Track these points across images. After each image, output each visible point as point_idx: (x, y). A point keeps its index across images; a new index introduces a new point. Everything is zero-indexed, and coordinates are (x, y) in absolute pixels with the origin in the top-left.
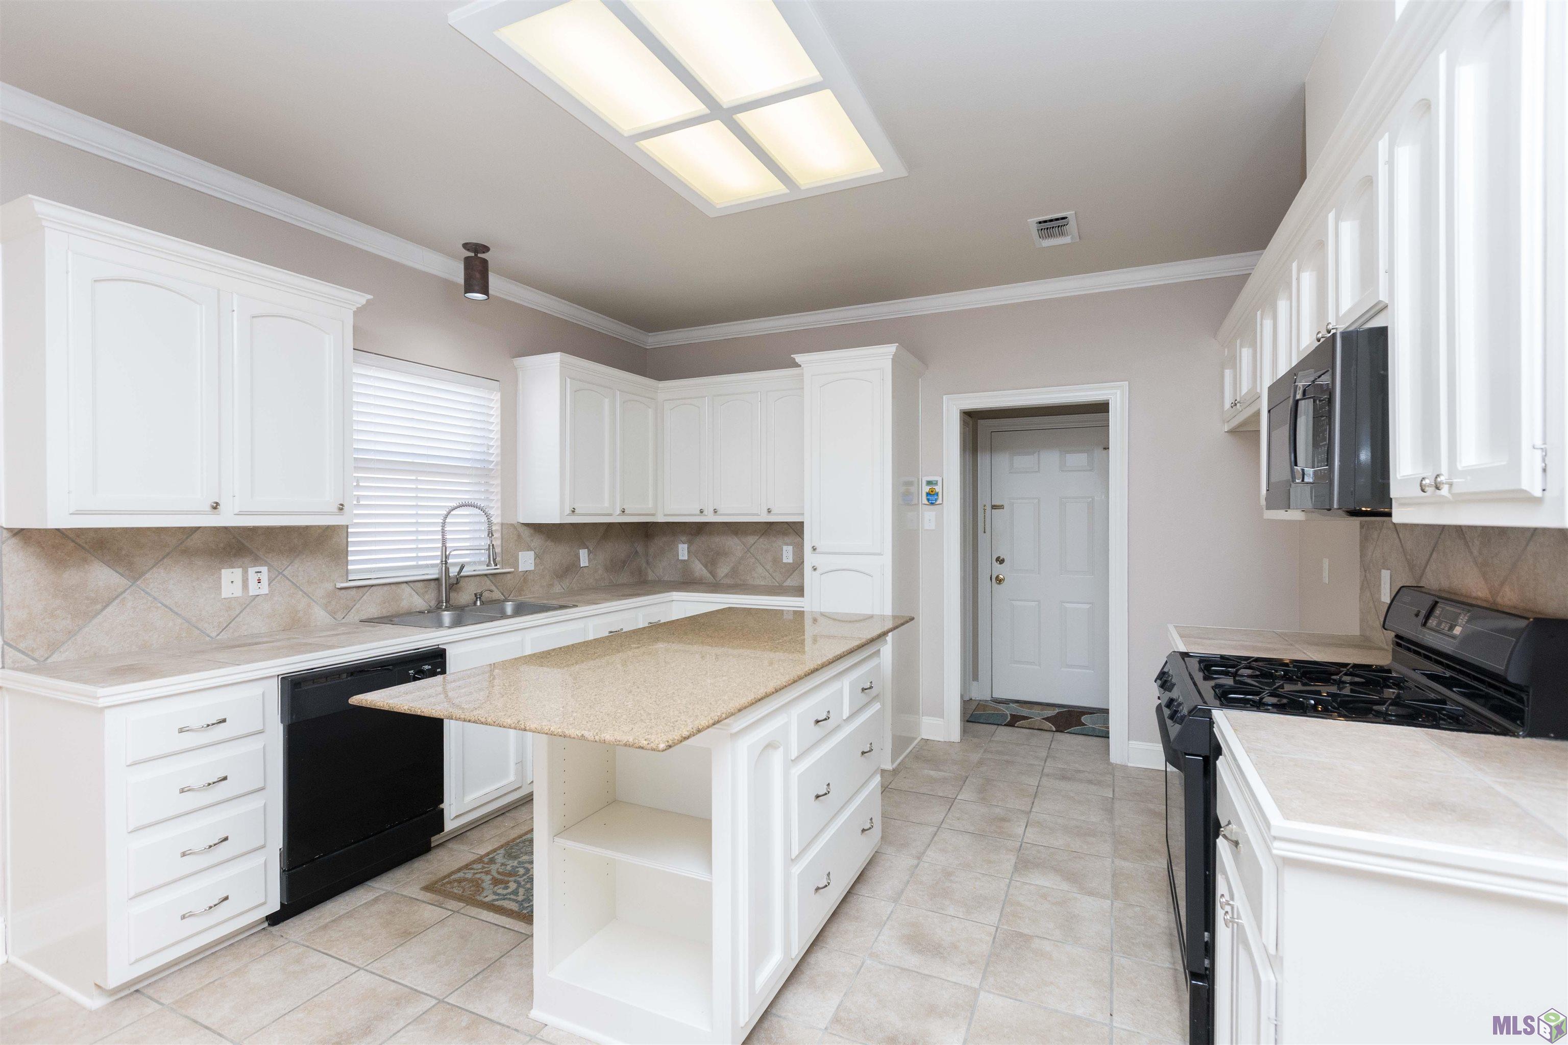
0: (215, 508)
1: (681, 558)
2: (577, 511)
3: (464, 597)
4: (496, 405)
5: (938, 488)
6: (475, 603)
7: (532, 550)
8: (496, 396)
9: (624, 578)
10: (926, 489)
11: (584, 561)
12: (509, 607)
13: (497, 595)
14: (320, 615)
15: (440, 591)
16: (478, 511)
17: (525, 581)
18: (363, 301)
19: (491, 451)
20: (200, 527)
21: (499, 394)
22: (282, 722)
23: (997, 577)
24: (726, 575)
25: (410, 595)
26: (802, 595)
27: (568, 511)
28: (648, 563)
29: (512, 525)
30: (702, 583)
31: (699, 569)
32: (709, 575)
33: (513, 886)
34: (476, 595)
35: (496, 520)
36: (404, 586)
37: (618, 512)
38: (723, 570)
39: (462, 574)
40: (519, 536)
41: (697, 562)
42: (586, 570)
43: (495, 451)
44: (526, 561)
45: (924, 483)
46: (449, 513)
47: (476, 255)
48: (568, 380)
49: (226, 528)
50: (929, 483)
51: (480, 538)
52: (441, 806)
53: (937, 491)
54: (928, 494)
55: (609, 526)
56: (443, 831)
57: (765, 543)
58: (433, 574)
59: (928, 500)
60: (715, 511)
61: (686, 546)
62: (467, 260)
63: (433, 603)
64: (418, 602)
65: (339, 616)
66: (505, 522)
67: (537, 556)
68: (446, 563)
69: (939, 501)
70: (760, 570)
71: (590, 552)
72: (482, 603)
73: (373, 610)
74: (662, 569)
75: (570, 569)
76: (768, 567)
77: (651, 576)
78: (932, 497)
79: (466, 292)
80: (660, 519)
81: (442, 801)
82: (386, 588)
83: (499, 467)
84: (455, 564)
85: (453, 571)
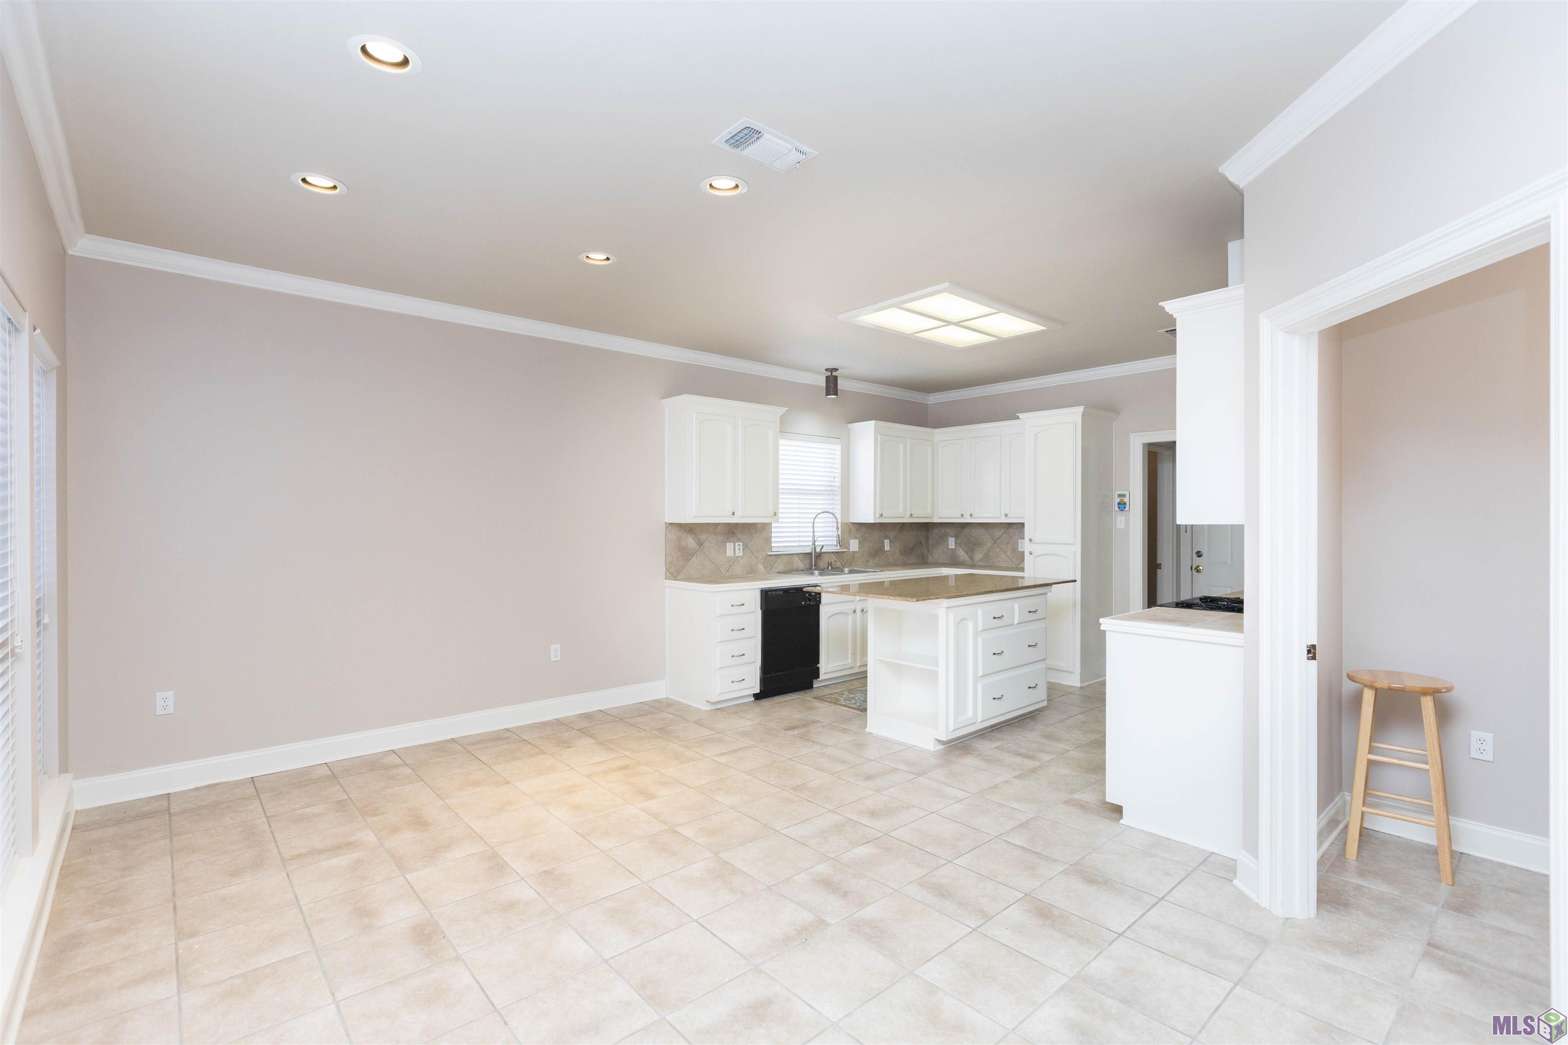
0: (733, 515)
1: (950, 547)
2: (883, 516)
3: (823, 564)
4: (838, 453)
5: (1126, 500)
6: (828, 568)
7: (857, 539)
8: (839, 447)
9: (912, 559)
10: (1118, 500)
11: (887, 547)
12: (846, 570)
13: (839, 564)
14: (761, 567)
15: (811, 559)
16: (831, 515)
17: (853, 557)
18: (784, 411)
19: (835, 480)
20: (719, 523)
21: (840, 446)
22: (761, 609)
23: (1196, 568)
24: (980, 560)
25: (798, 561)
26: (1024, 572)
27: (878, 516)
28: (928, 550)
29: (847, 523)
30: (963, 565)
31: (962, 554)
32: (969, 559)
33: (853, 702)
34: (828, 563)
35: (839, 521)
36: (795, 556)
37: (908, 516)
38: (978, 556)
39: (823, 551)
40: (850, 531)
41: (961, 550)
42: (888, 553)
43: (838, 480)
44: (854, 545)
45: (1116, 496)
46: (816, 516)
47: (832, 374)
48: (879, 436)
49: (728, 524)
50: (1120, 496)
51: (833, 531)
52: (818, 665)
53: (1125, 501)
54: (1119, 504)
55: (903, 525)
56: (819, 678)
57: (1007, 537)
58: (808, 551)
59: (1119, 508)
60: (971, 515)
61: (954, 539)
62: (827, 377)
63: (808, 566)
64: (801, 565)
65: (768, 570)
66: (843, 522)
67: (860, 543)
68: (815, 545)
69: (1127, 509)
70: (1003, 556)
71: (891, 542)
72: (832, 568)
73: (781, 568)
74: (937, 553)
75: (879, 551)
76: (1009, 554)
77: (930, 560)
78: (1122, 505)
79: (826, 395)
80: (936, 520)
81: (819, 663)
82: (787, 556)
83: (840, 489)
84: (819, 545)
85: (818, 550)
